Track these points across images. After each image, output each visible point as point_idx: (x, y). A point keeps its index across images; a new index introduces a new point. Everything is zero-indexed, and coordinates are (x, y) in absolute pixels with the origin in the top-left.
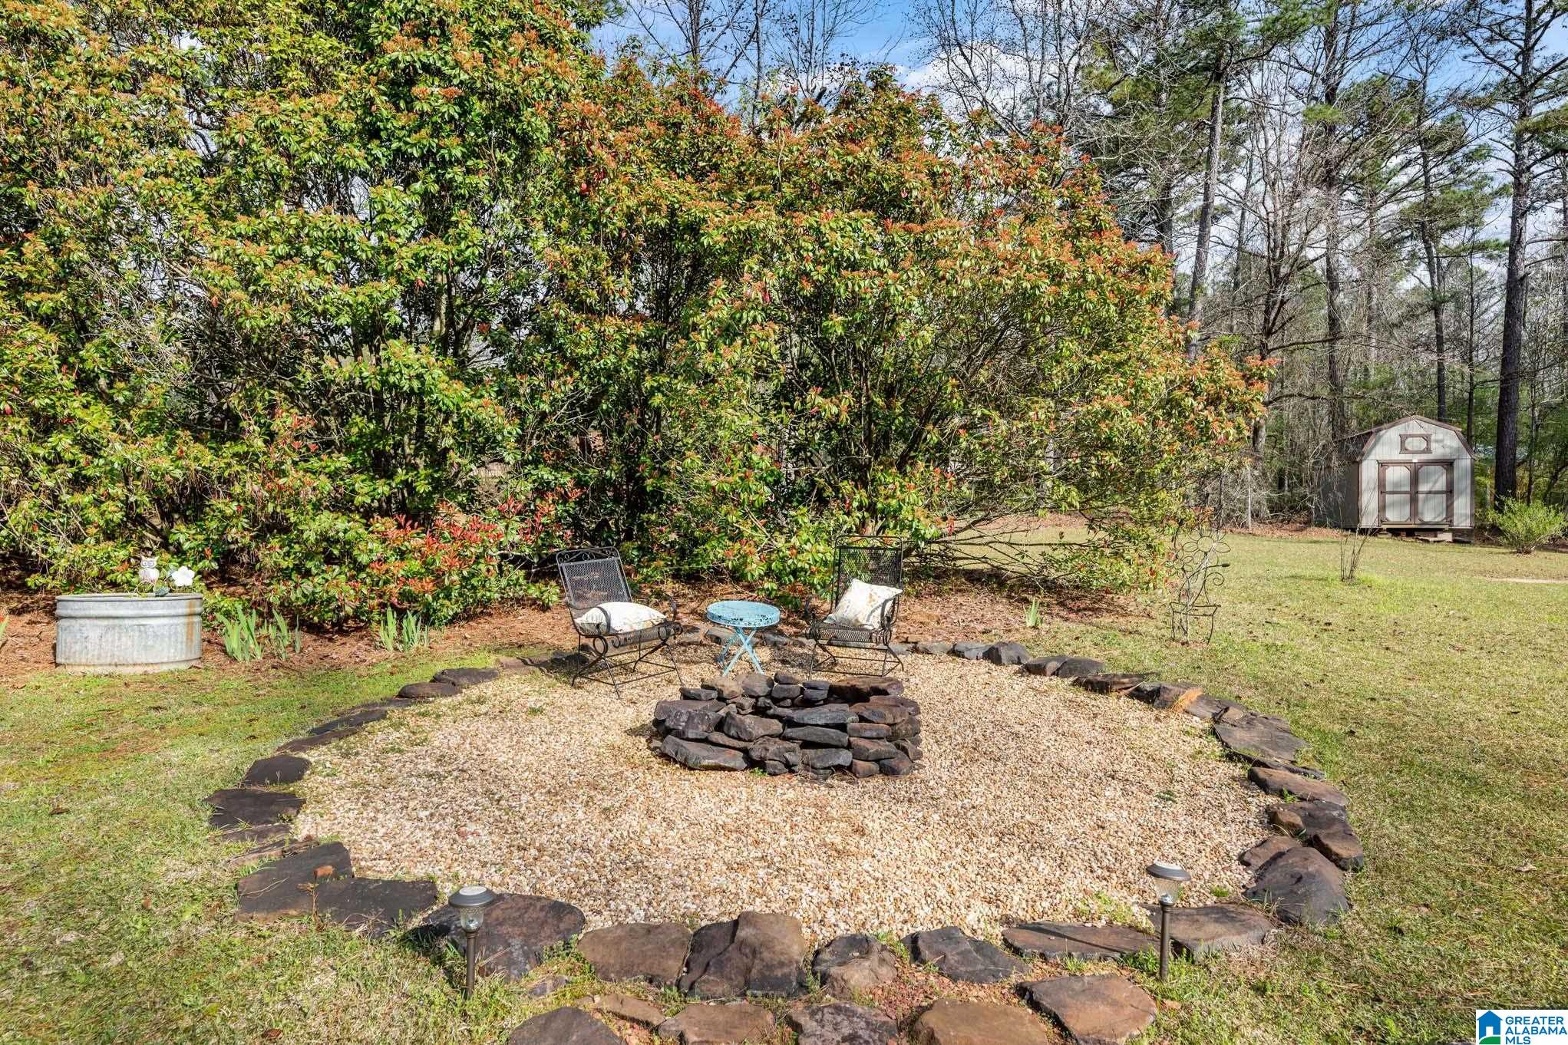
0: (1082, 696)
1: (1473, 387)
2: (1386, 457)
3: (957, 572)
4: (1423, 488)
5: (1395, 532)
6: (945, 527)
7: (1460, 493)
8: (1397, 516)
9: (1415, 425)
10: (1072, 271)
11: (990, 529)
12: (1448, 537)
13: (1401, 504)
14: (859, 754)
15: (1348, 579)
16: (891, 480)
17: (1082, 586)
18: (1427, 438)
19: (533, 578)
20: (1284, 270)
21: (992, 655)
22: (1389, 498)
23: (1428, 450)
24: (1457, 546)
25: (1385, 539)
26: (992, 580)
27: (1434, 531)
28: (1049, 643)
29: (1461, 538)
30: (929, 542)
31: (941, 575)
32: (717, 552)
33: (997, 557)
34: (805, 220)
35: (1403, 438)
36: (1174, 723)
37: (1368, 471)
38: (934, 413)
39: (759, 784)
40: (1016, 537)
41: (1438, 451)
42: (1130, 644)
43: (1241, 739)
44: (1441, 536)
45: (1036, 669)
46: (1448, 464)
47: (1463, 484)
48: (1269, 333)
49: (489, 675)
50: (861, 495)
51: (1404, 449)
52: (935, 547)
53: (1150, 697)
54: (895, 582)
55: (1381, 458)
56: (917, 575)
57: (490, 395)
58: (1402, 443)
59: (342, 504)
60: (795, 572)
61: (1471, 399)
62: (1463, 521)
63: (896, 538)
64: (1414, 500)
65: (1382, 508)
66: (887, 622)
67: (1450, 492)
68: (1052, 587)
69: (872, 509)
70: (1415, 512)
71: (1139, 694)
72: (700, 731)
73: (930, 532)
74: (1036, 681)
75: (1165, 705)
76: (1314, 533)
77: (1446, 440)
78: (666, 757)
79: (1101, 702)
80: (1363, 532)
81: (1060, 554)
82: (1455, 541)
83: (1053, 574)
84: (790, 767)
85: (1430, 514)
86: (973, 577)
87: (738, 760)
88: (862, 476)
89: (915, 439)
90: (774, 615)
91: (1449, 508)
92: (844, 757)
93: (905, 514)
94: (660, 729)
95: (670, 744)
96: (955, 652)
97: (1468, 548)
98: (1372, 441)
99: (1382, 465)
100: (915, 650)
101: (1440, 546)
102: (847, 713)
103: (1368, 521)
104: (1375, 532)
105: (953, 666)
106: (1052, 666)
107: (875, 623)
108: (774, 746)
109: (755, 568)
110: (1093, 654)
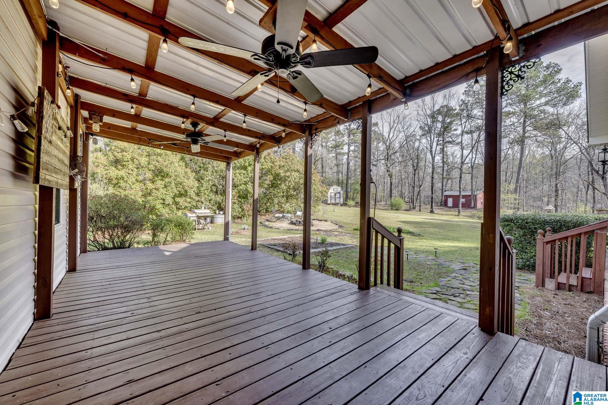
0: (319, 221)
1: (343, 180)
4: (336, 197)
8: (333, 201)
9: (335, 187)
15: (334, 211)
18: (337, 189)
22: (332, 199)
23: (337, 191)
25: (331, 205)
27: (338, 204)
29: (341, 205)
35: (334, 189)
36: (328, 222)
37: (329, 194)
43: (334, 223)
46: (340, 193)
47: (342, 196)
51: (334, 191)
53: (326, 221)
61: (342, 182)
62: (342, 203)
64: (335, 199)
67: (340, 198)
70: (335, 201)
71: (325, 221)
77: (339, 189)
79: (322, 222)
80: (328, 204)
85: (337, 201)
90: (291, 215)
91: (340, 200)
97: (342, 207)
98: (329, 189)
99: (331, 193)
101: (338, 206)
103: (329, 202)
104: (329, 204)
110: (318, 218)
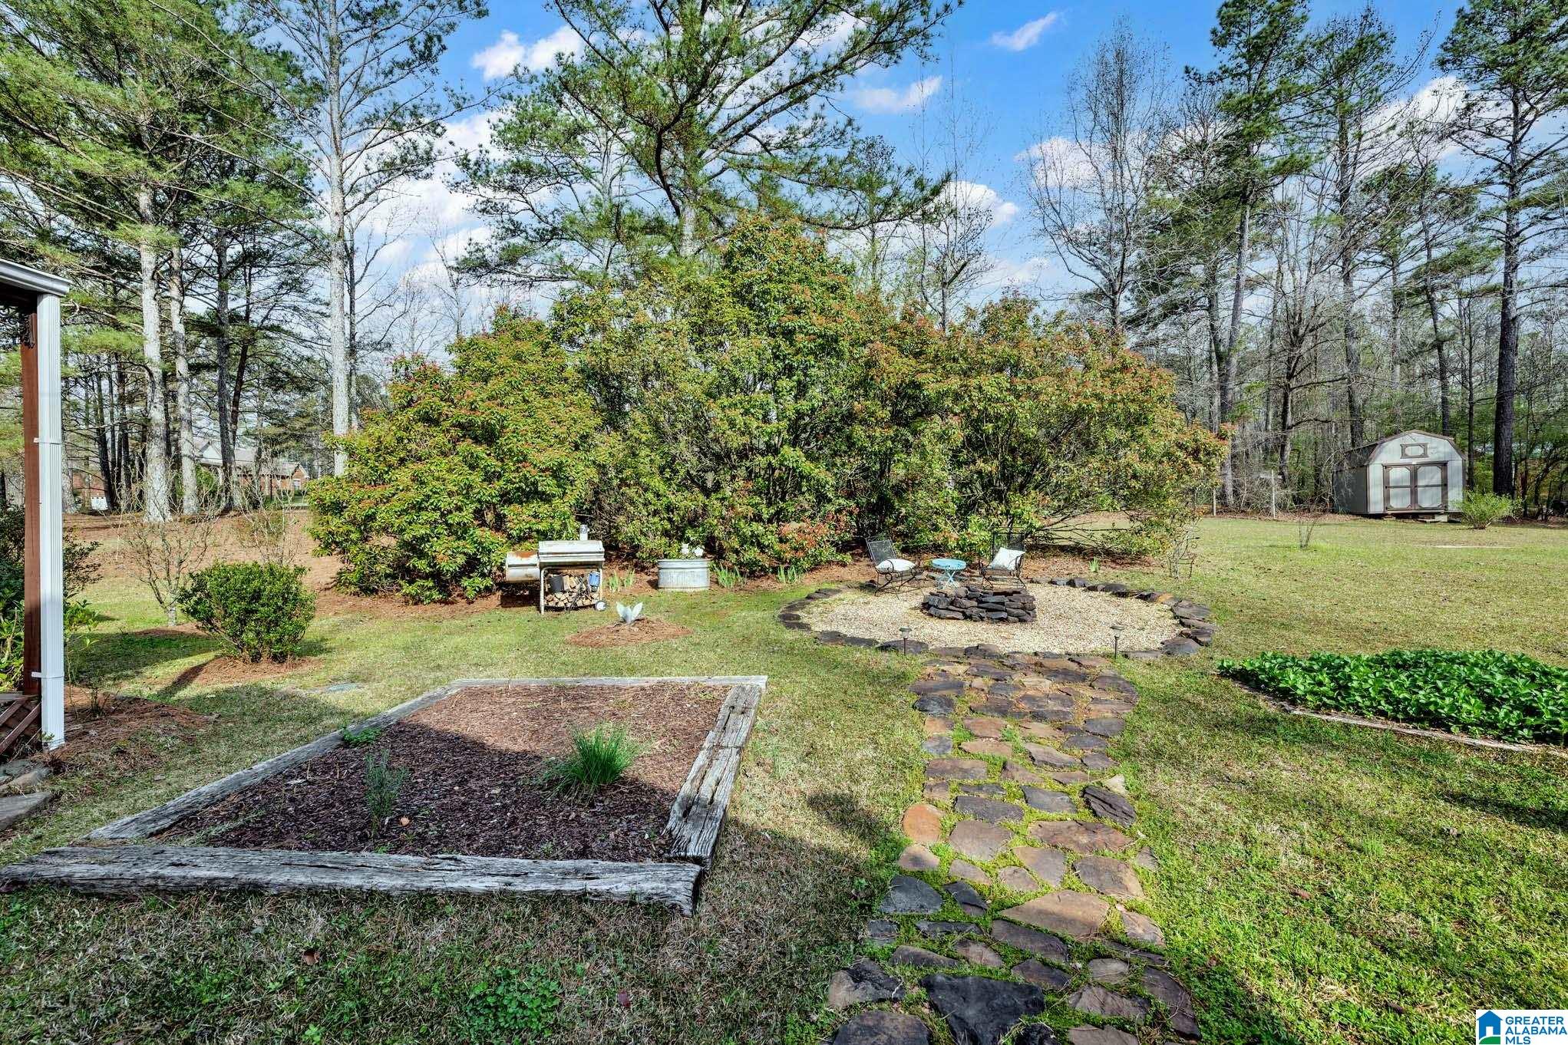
0: (1114, 599)
1: (1472, 404)
2: (1389, 462)
3: (1055, 547)
4: (1421, 483)
5: (1401, 516)
6: (1045, 522)
7: (1454, 486)
8: (1400, 504)
9: (1414, 437)
10: (1108, 396)
11: (1071, 522)
12: (1444, 518)
13: (1403, 496)
14: (1010, 614)
15: (1304, 546)
16: (1016, 499)
17: (1126, 552)
18: (1424, 446)
19: (839, 551)
20: (1301, 332)
21: (1071, 583)
22: (1392, 491)
23: (1425, 455)
24: (1452, 526)
25: (1392, 522)
26: (1077, 551)
27: (1432, 515)
28: (1103, 579)
29: (1455, 518)
30: (1038, 530)
31: (1045, 549)
32: (929, 538)
33: (1078, 537)
34: (974, 382)
35: (1403, 447)
36: (1155, 607)
37: (1375, 472)
38: (1037, 462)
39: (970, 624)
40: (1085, 527)
41: (1433, 456)
42: (1145, 579)
43: (1181, 612)
44: (1437, 518)
45: (1093, 589)
46: (1443, 465)
47: (1456, 478)
48: (1290, 377)
49: (839, 591)
50: (1002, 508)
51: (1404, 455)
52: (1041, 533)
53: (1146, 598)
54: (1022, 549)
55: (1384, 463)
56: (1030, 548)
57: (822, 466)
58: (1403, 451)
59: (758, 518)
60: (971, 545)
61: (1471, 414)
62: (1456, 505)
63: (1019, 528)
64: (1414, 493)
65: (1387, 498)
66: (1018, 567)
67: (1444, 485)
68: (1108, 553)
69: (1007, 513)
70: (1415, 501)
71: (1141, 597)
72: (944, 605)
73: (1038, 525)
74: (1092, 593)
75: (1153, 601)
76: (1329, 518)
77: (1441, 447)
78: (931, 615)
79: (1122, 601)
80: (1372, 517)
81: (1113, 535)
82: (1450, 521)
83: (1107, 546)
84: (982, 618)
85: (1428, 500)
86: (1063, 549)
87: (960, 616)
88: (1000, 496)
89: (1029, 476)
90: (963, 564)
91: (1445, 495)
92: (1004, 615)
93: (1025, 516)
94: (926, 606)
95: (932, 610)
96: (1052, 582)
97: (1458, 527)
98: (1377, 450)
99: (1386, 467)
100: (1032, 582)
101: (1438, 527)
102: (1006, 600)
103: (1376, 508)
104: (1382, 517)
105: (1053, 588)
106: (1100, 587)
107: (1012, 567)
108: (975, 610)
109: (952, 544)
110: (1124, 583)
